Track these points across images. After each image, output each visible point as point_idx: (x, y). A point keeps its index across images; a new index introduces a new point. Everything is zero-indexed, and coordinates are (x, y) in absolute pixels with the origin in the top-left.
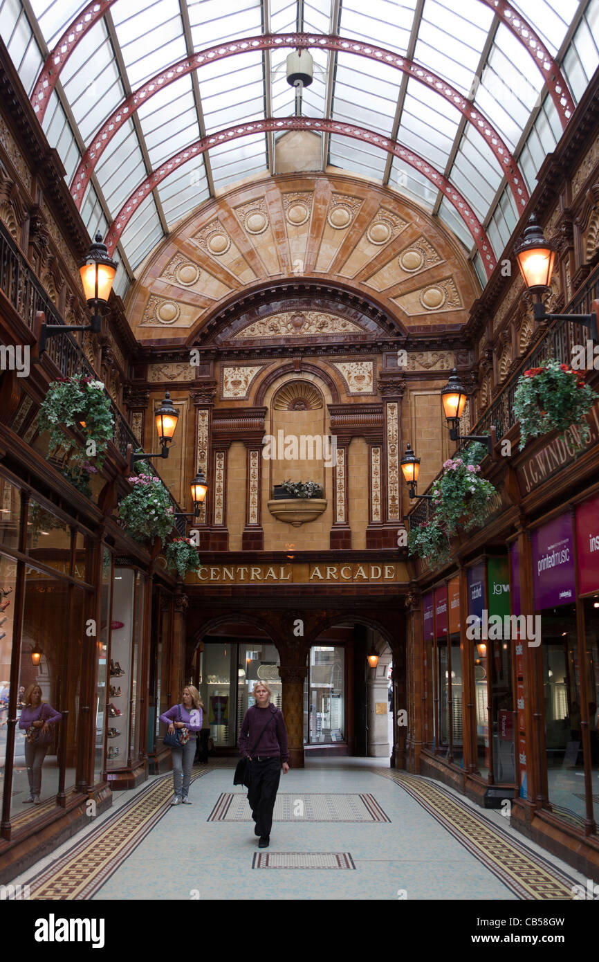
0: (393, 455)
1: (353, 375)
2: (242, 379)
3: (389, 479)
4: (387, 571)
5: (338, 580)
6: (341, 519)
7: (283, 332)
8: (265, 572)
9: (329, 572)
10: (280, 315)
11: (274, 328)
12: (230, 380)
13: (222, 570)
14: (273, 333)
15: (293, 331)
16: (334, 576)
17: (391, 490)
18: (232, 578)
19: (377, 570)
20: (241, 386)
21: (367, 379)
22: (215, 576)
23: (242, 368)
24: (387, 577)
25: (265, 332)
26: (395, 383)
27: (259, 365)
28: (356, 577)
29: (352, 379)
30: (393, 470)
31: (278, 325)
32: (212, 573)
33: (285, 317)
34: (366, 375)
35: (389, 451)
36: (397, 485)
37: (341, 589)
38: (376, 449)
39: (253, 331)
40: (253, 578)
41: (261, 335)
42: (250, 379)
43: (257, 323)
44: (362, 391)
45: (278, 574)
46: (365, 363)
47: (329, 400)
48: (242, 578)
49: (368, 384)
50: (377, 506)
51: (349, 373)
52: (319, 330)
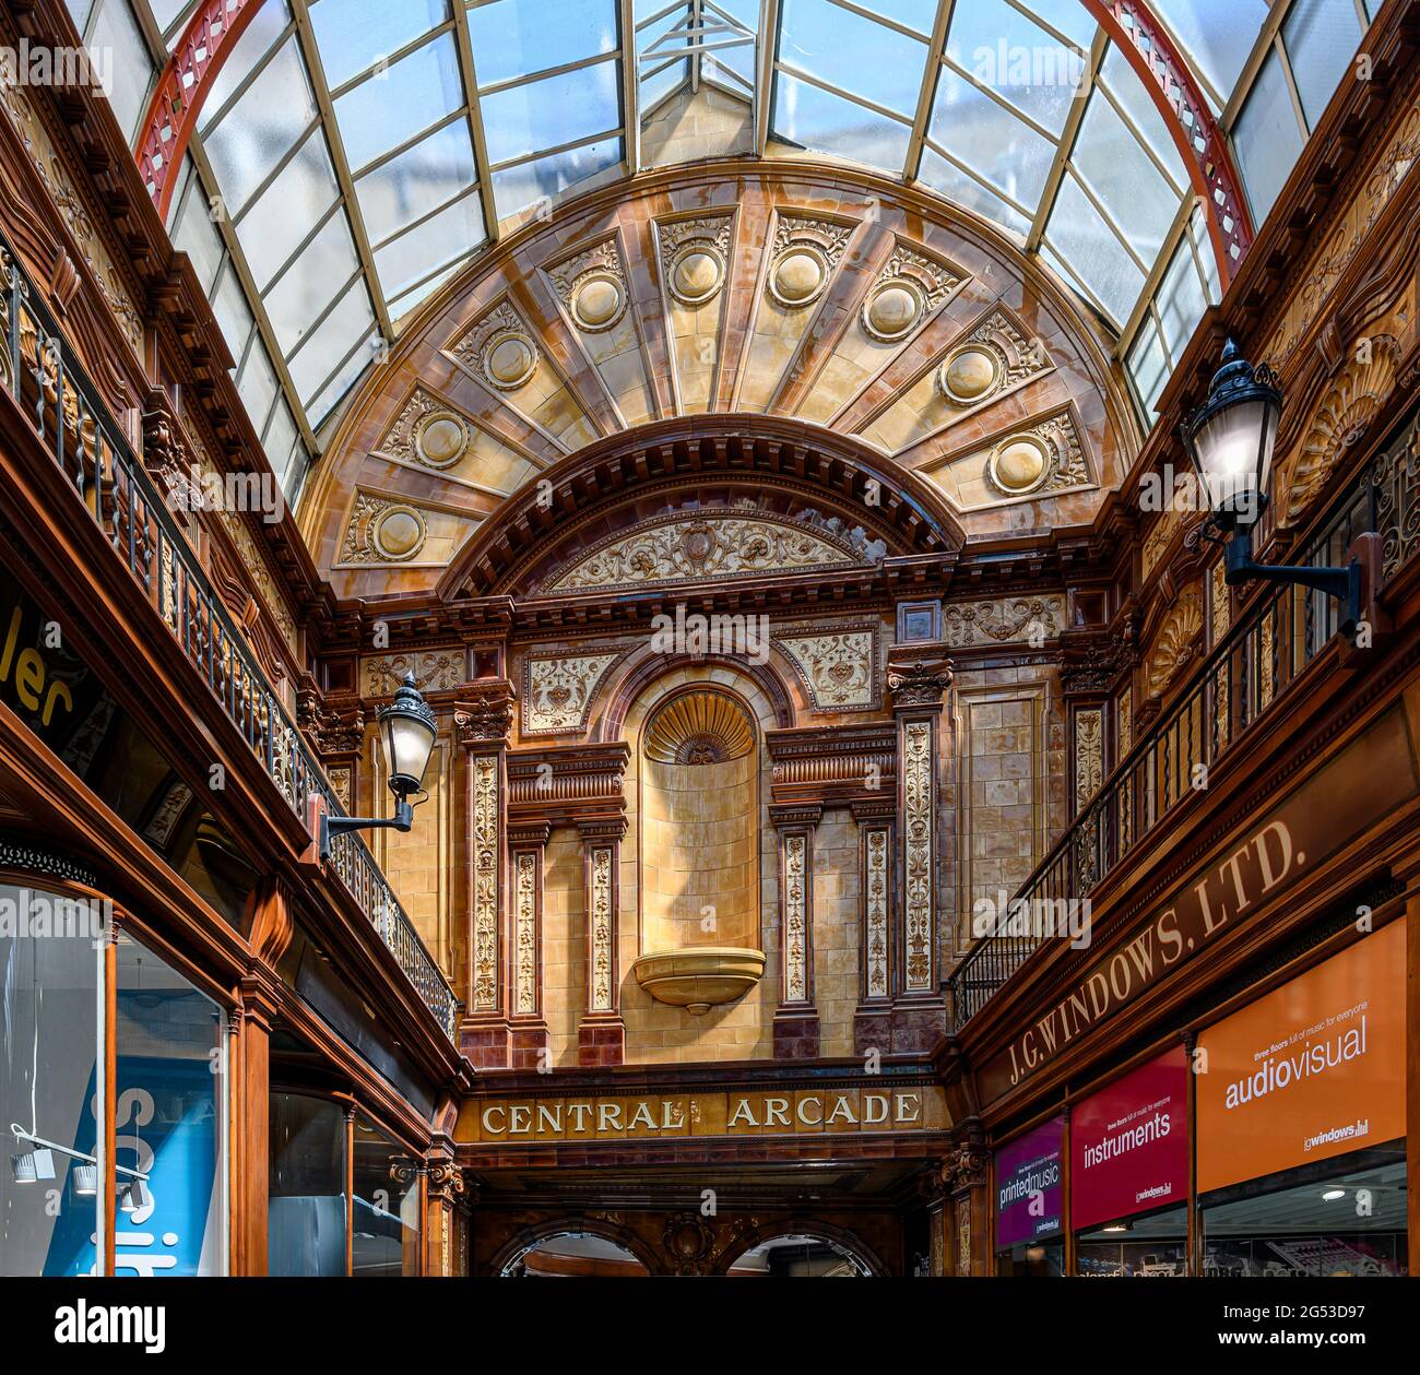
0: (918, 844)
1: (826, 664)
2: (574, 686)
3: (909, 900)
4: (901, 1105)
5: (791, 1127)
6: (795, 995)
7: (663, 569)
8: (630, 1112)
9: (770, 1110)
10: (656, 533)
11: (641, 563)
12: (545, 689)
13: (535, 1111)
14: (639, 575)
15: (686, 567)
16: (783, 1119)
17: (913, 924)
18: (557, 1127)
19: (878, 1106)
20: (570, 704)
21: (858, 674)
22: (521, 1125)
23: (570, 662)
24: (900, 1118)
25: (622, 574)
26: (925, 671)
27: (611, 651)
28: (831, 1121)
29: (824, 675)
30: (919, 877)
31: (652, 556)
32: (515, 1117)
33: (669, 535)
34: (857, 663)
35: (910, 835)
36: (927, 911)
37: (797, 1146)
38: (877, 834)
39: (594, 571)
40: (602, 1126)
41: (612, 581)
42: (590, 684)
43: (603, 554)
44: (846, 702)
45: (658, 1117)
46: (853, 637)
47: (768, 725)
48: (580, 1127)
49: (860, 686)
50: (878, 964)
51: (817, 662)
52: (747, 562)
